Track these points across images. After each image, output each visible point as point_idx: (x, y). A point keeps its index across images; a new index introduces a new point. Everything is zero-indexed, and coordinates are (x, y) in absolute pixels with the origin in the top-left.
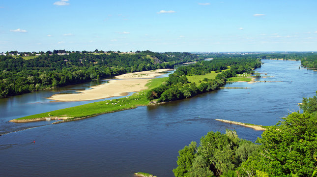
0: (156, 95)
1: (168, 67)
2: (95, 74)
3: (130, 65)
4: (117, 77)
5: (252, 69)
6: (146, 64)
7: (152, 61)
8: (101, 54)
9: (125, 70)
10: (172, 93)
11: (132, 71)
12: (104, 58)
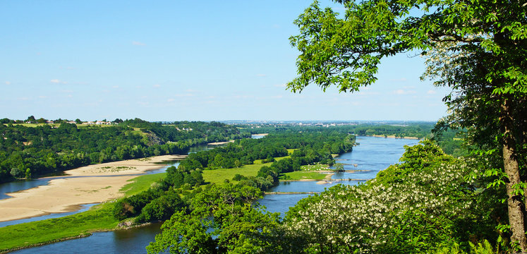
0: (131, 209)
1: (175, 151)
2: (20, 167)
3: (99, 148)
4: (67, 172)
5: (333, 156)
6: (132, 146)
7: (144, 140)
8: (39, 125)
9: (88, 158)
10: (165, 206)
11: (101, 160)
12: (46, 135)
